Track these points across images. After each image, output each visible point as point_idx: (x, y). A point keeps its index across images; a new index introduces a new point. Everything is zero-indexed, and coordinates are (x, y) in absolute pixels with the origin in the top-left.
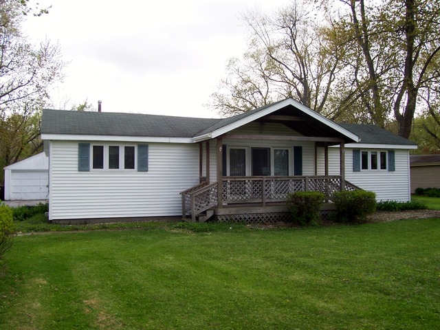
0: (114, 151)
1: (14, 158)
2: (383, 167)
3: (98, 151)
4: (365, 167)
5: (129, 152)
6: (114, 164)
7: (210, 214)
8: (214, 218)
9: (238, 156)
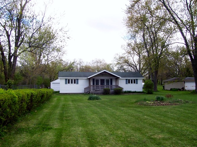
0: (72, 80)
1: (53, 79)
2: (134, 83)
3: (69, 80)
4: (129, 83)
5: (75, 80)
6: (72, 83)
7: (88, 92)
8: (89, 93)
9: (97, 81)
